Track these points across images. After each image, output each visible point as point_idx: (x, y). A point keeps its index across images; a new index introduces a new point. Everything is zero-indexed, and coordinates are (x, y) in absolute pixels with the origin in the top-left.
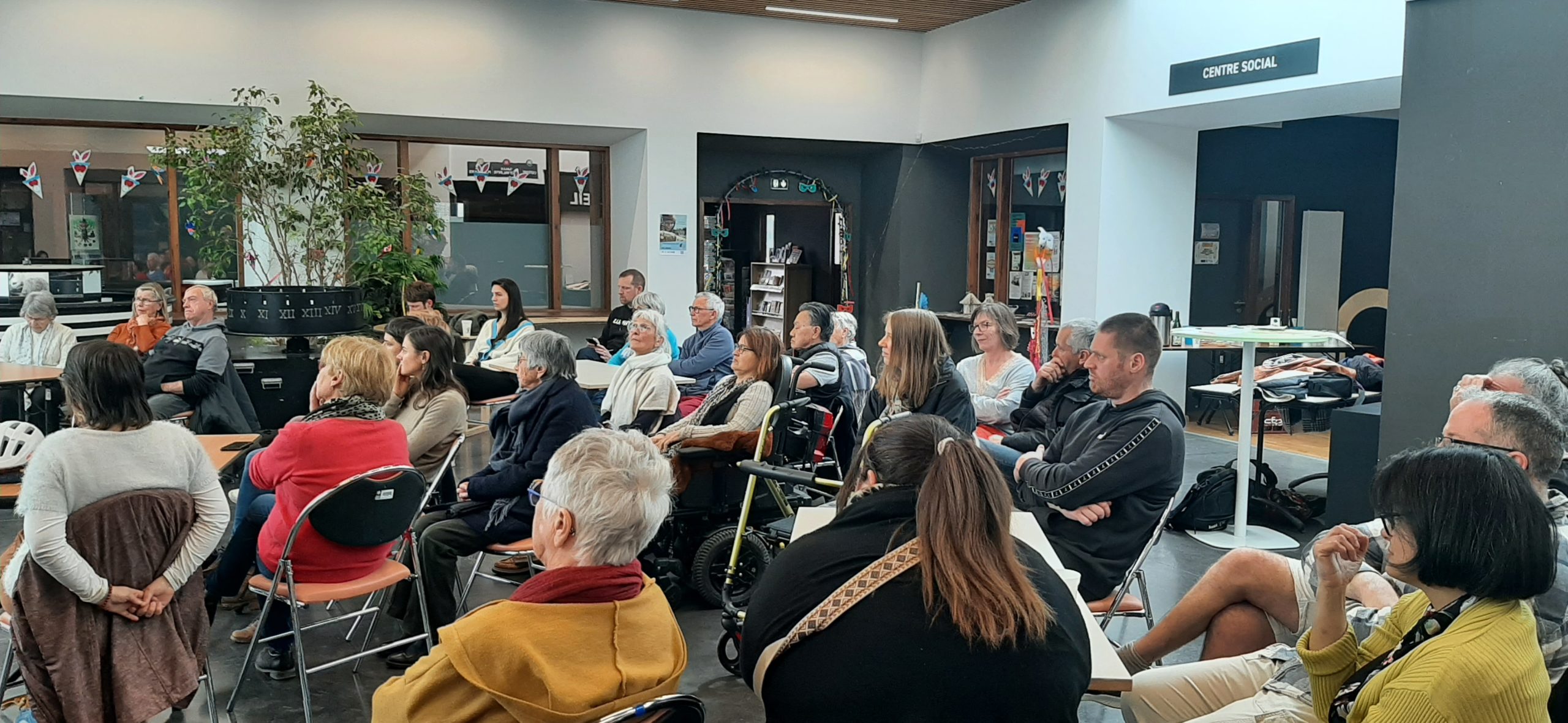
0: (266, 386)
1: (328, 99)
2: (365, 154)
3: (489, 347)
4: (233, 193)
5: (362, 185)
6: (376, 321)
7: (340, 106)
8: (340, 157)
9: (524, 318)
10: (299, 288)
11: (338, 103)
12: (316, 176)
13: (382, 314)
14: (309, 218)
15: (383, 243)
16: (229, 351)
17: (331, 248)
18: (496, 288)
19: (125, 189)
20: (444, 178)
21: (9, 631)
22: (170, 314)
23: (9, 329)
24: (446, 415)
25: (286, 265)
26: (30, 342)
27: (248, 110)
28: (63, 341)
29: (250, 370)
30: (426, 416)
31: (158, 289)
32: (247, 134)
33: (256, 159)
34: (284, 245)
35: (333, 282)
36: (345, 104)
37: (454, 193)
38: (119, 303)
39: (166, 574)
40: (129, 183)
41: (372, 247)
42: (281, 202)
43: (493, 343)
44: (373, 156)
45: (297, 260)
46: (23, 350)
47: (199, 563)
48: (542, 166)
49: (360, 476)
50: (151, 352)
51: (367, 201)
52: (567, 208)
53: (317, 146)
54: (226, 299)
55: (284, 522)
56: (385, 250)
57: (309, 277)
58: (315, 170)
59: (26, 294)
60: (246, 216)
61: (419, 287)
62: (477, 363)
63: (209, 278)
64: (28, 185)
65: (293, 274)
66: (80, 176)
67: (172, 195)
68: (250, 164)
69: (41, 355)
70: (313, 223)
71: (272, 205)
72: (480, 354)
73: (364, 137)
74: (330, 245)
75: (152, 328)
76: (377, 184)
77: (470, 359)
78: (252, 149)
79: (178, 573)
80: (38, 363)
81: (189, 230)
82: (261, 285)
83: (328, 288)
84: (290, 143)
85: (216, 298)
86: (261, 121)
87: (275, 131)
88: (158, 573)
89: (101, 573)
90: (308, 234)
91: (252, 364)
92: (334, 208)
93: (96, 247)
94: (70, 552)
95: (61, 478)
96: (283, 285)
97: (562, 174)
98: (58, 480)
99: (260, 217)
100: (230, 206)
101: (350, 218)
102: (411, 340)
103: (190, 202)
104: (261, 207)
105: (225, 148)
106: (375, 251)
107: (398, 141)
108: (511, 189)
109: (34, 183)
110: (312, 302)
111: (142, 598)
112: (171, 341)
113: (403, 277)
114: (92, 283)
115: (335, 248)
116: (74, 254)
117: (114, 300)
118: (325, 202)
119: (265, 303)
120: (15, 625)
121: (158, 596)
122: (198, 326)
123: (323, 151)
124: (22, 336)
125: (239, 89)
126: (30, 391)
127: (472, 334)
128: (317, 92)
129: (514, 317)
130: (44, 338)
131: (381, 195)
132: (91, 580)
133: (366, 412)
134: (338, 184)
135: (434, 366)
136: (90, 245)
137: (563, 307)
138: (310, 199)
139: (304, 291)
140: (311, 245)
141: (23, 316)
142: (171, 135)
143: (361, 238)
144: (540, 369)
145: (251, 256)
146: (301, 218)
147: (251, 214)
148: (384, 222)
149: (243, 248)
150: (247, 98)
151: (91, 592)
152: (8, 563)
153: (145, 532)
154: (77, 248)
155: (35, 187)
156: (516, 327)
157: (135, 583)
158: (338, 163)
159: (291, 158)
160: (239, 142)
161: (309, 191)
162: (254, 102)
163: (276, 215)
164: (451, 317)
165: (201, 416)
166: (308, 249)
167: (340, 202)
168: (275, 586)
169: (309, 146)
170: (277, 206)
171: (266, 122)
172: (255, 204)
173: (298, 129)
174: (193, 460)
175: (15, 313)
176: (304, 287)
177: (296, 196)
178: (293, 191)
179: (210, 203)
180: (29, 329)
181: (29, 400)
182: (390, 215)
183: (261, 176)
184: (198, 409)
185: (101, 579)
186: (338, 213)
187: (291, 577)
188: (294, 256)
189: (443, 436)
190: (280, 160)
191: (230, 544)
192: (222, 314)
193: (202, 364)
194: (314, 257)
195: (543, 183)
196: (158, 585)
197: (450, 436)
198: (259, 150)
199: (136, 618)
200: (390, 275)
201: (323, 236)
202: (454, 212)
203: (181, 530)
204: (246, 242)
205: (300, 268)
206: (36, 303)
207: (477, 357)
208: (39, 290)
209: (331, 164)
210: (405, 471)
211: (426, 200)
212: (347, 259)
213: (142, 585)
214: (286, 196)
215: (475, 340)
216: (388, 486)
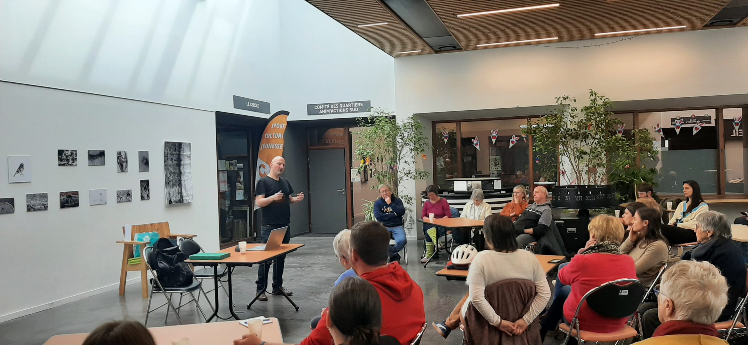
0: (569, 231)
1: (598, 97)
2: (617, 121)
3: (682, 216)
4: (555, 144)
5: (615, 136)
6: (622, 201)
7: (604, 100)
8: (604, 124)
9: (702, 201)
10: (584, 186)
11: (604, 98)
12: (593, 133)
13: (625, 198)
14: (589, 153)
15: (625, 163)
16: (553, 215)
17: (600, 166)
18: (685, 185)
19: (511, 145)
20: (657, 129)
21: (463, 332)
22: (528, 198)
23: (466, 204)
24: (657, 253)
25: (578, 175)
26: (474, 210)
27: (562, 106)
28: (486, 209)
29: (562, 224)
30: (645, 253)
31: (522, 188)
32: (561, 117)
33: (565, 128)
34: (578, 166)
35: (601, 183)
36: (607, 98)
37: (663, 136)
38: (508, 194)
39: (524, 317)
40: (513, 142)
41: (620, 165)
42: (576, 146)
43: (684, 214)
44: (620, 121)
45: (584, 173)
46: (471, 213)
47: (537, 315)
48: (713, 117)
49: (611, 282)
50: (520, 215)
51: (617, 144)
52: (729, 138)
53: (593, 120)
54: (551, 191)
55: (575, 300)
56: (626, 167)
57: (589, 181)
58: (592, 130)
59: (473, 190)
60: (561, 154)
61: (644, 185)
62: (675, 225)
63: (545, 181)
64: (474, 145)
65: (582, 179)
66: (494, 141)
67: (530, 146)
68: (562, 130)
69: (478, 215)
70: (591, 155)
71: (572, 148)
72: (677, 220)
73: (616, 112)
74: (599, 165)
75: (520, 205)
76: (622, 135)
77: (671, 222)
78: (563, 123)
79: (529, 318)
80: (477, 219)
81: (536, 161)
82: (567, 185)
83: (598, 186)
84: (580, 119)
85: (547, 192)
86: (567, 111)
87: (574, 114)
88: (521, 317)
89: (498, 313)
90: (589, 161)
91: (563, 221)
92: (601, 148)
93: (500, 169)
94: (486, 303)
95: (483, 271)
96: (577, 184)
97: (725, 120)
98: (482, 272)
99: (567, 154)
100: (554, 150)
101: (609, 152)
102: (639, 214)
103: (537, 149)
104: (567, 149)
105: (552, 124)
106: (621, 167)
107: (633, 113)
108: (695, 132)
109: (477, 144)
110: (590, 193)
111: (514, 326)
112: (528, 211)
113: (636, 180)
114: (498, 185)
115: (601, 167)
116: (491, 172)
117: (506, 192)
118: (597, 145)
119: (569, 193)
120: (465, 331)
121: (520, 326)
122: (539, 204)
123: (596, 121)
124: (471, 208)
125: (558, 97)
126: (473, 230)
127: (673, 208)
128: (594, 94)
129: (696, 201)
130: (479, 208)
131: (624, 140)
132: (494, 315)
133: (613, 250)
134: (603, 137)
135: (651, 228)
136: (497, 168)
137: (726, 193)
138: (590, 144)
139: (587, 187)
140: (590, 166)
141: (472, 199)
142: (529, 121)
143: (614, 162)
144: (709, 232)
145: (563, 172)
146: (585, 153)
147: (563, 152)
148: (626, 153)
149: (559, 168)
150: (561, 101)
151: (494, 321)
152: (463, 304)
153: (515, 297)
154: (493, 170)
155: (477, 146)
156: (698, 206)
157: (511, 320)
158: (603, 126)
159: (581, 125)
160: (558, 121)
161: (590, 141)
162: (564, 102)
163: (574, 152)
164: (662, 199)
165: (540, 245)
166: (589, 168)
167: (604, 145)
168: (571, 330)
169: (589, 120)
170: (575, 148)
171: (570, 111)
172: (565, 148)
173: (585, 112)
174: (535, 268)
175: (468, 198)
176: (586, 186)
177: (584, 143)
178: (582, 141)
179: (546, 149)
180: (474, 204)
181: (473, 234)
182: (629, 149)
183: (567, 136)
184: (539, 241)
185: (498, 316)
186: (603, 150)
187: (578, 327)
188: (582, 171)
189: (655, 263)
190: (576, 127)
191: (552, 306)
192: (550, 197)
193: (541, 221)
194: (591, 171)
195: (714, 125)
196: (520, 322)
197: (659, 264)
198: (566, 124)
199: (511, 335)
200: (629, 179)
201: (596, 161)
202: (663, 145)
203: (530, 298)
204: (561, 165)
205: (585, 177)
206: (476, 194)
207: (675, 221)
208: (477, 188)
209: (600, 127)
210: (634, 282)
211: (648, 141)
212: (608, 171)
213: (514, 321)
214: (578, 144)
215: (674, 212)
216: (625, 289)
